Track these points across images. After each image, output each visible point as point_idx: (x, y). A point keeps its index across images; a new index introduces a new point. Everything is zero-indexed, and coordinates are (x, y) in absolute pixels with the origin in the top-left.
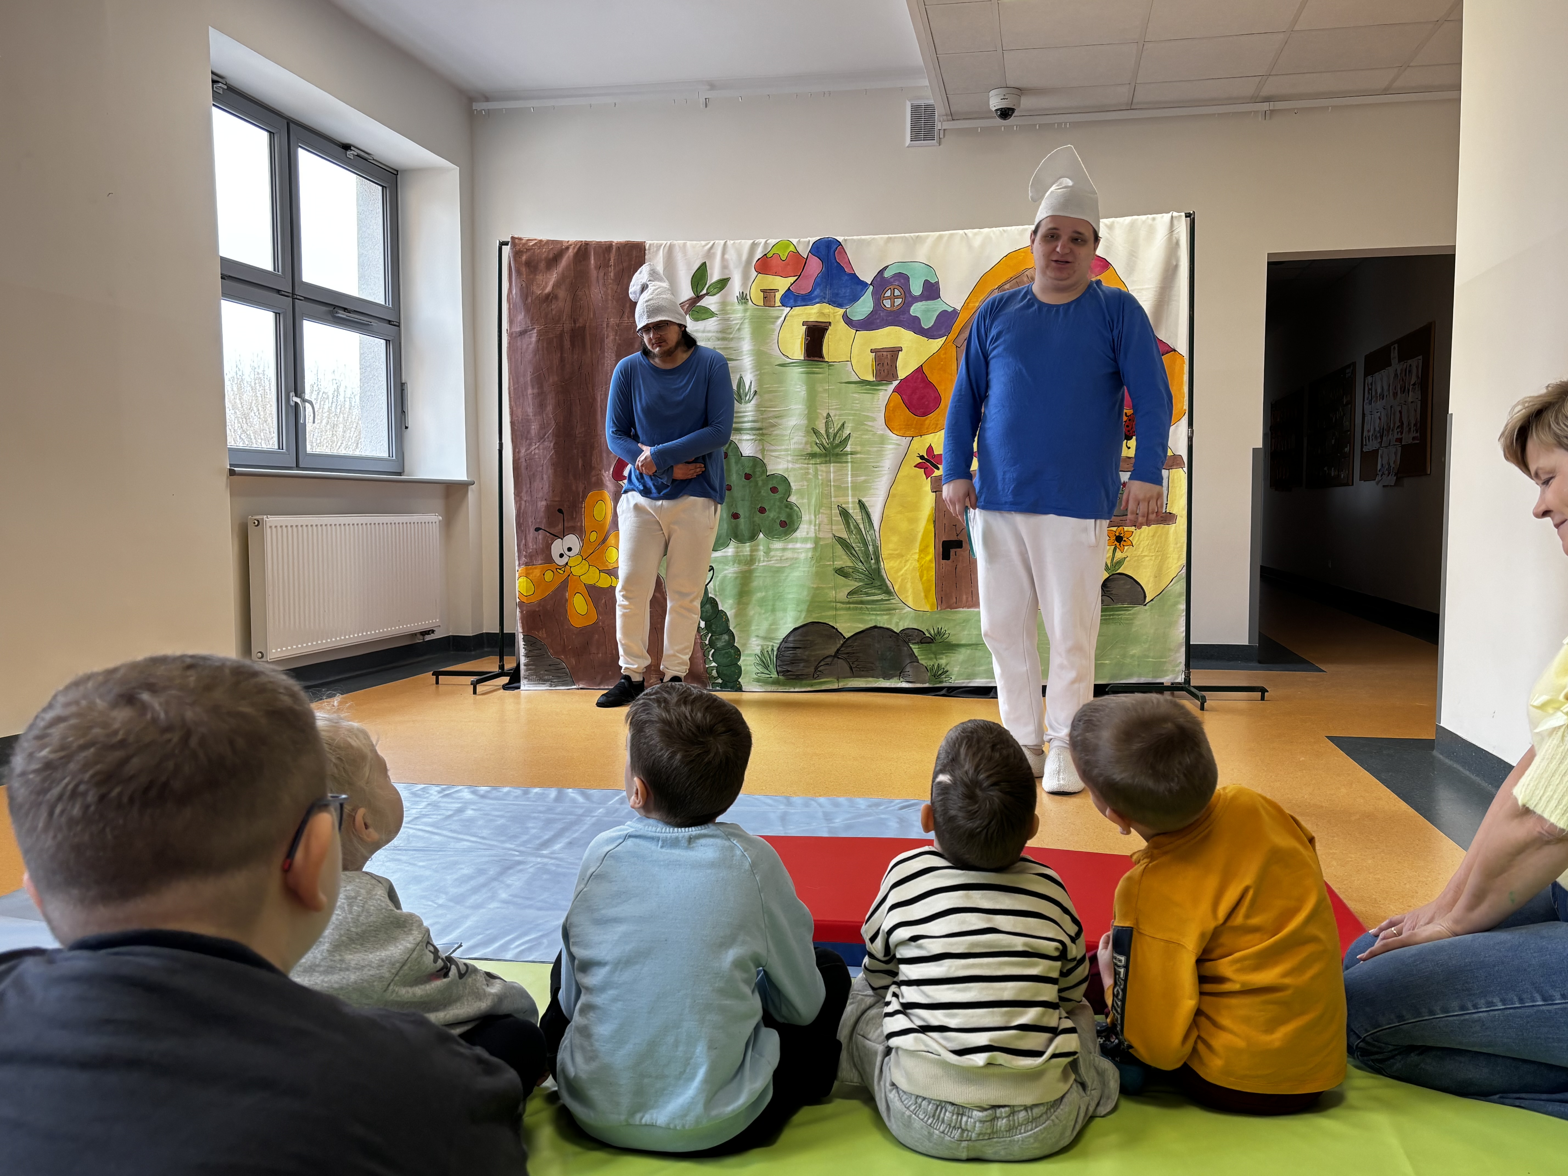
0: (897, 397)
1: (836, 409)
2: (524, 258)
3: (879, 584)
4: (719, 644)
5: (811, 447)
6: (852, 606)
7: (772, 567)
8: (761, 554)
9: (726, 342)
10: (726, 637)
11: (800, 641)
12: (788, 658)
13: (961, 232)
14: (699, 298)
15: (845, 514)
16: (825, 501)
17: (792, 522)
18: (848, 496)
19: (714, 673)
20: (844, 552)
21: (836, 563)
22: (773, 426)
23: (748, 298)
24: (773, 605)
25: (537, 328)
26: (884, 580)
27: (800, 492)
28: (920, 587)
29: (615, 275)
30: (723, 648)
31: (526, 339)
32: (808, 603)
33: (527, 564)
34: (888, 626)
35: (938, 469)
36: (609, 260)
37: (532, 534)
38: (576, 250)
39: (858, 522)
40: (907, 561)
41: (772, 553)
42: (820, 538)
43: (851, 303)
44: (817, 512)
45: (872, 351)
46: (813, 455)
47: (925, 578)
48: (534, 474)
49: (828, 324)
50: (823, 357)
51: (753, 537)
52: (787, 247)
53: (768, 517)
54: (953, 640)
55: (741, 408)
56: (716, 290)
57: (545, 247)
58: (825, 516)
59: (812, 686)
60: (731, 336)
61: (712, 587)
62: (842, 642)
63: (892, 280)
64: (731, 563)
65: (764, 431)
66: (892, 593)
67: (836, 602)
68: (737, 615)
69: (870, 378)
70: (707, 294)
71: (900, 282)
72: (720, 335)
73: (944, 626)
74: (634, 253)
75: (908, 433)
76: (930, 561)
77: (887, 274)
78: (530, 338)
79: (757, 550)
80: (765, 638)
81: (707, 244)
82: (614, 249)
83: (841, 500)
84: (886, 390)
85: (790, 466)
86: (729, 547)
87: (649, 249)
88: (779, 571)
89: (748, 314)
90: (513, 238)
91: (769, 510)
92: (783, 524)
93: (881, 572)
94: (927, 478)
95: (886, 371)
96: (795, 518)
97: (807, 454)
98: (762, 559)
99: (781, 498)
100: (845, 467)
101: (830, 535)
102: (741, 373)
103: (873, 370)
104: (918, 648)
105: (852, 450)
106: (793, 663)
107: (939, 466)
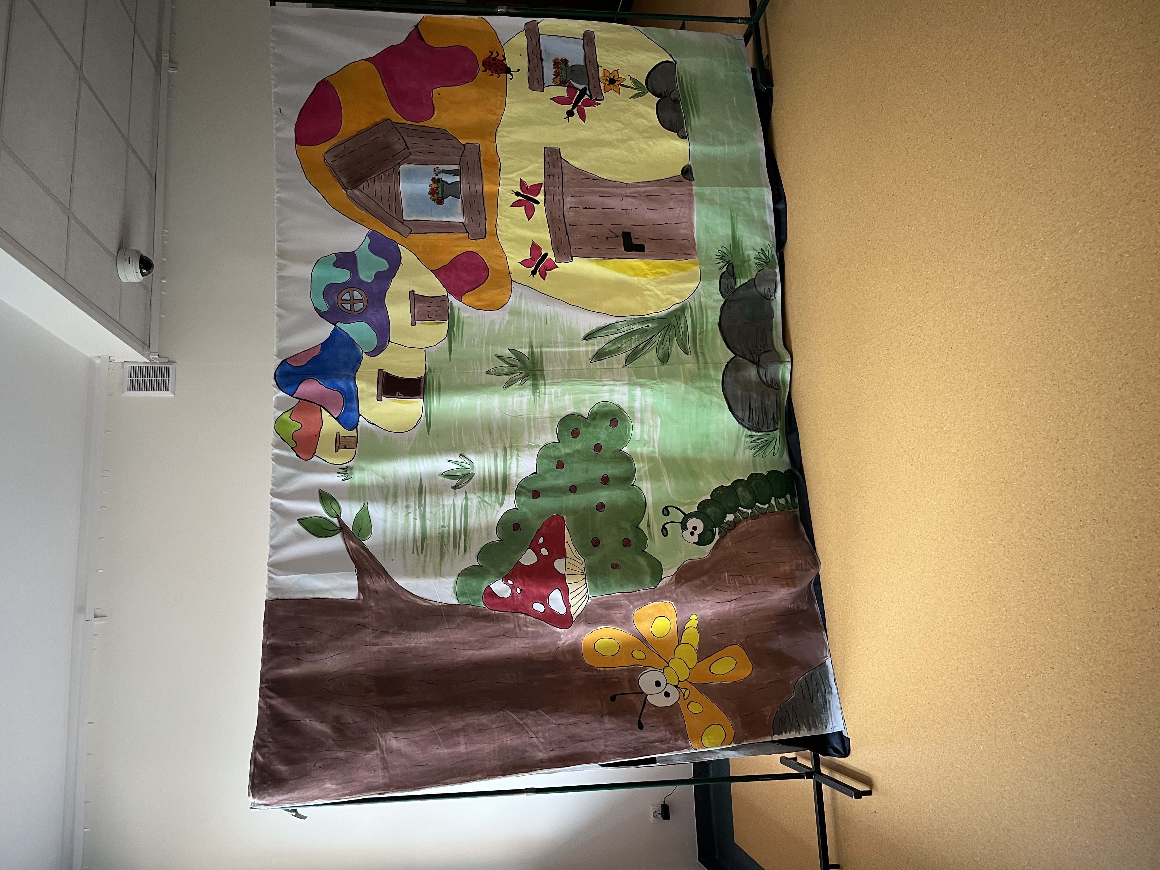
0: (465, 297)
1: (481, 363)
3: (674, 318)
4: (750, 496)
5: (526, 389)
6: (699, 351)
7: (660, 437)
8: (646, 449)
9: (399, 493)
10: (741, 489)
11: (742, 403)
14: (342, 528)
15: (599, 356)
16: (587, 375)
17: (611, 412)
18: (579, 352)
19: (782, 502)
20: (641, 358)
21: (655, 364)
22: (500, 435)
23: (345, 465)
25: (379, 741)
26: (670, 314)
27: (578, 402)
28: (675, 275)
29: (309, 639)
30: (753, 494)
34: (719, 310)
35: (546, 254)
36: (288, 647)
37: (646, 735)
38: (271, 695)
39: (607, 341)
40: (648, 290)
41: (646, 437)
42: (629, 380)
43: (356, 348)
44: (601, 384)
45: (414, 324)
46: (535, 387)
47: (665, 272)
49: (380, 373)
50: (420, 378)
51: (628, 460)
52: (285, 422)
53: (605, 441)
54: (728, 242)
55: (479, 475)
56: (334, 506)
57: (265, 738)
58: (603, 375)
60: (392, 486)
61: (687, 507)
64: (659, 482)
65: (508, 445)
66: (683, 306)
67: (698, 362)
68: (716, 477)
69: (445, 325)
70: (338, 517)
71: (333, 294)
72: (390, 502)
73: (714, 253)
74: (281, 613)
75: (507, 286)
76: (647, 264)
77: (324, 307)
79: (642, 454)
80: (738, 445)
82: (274, 641)
83: (585, 359)
84: (459, 309)
85: (546, 415)
86: (641, 487)
87: (276, 594)
88: (665, 428)
89: (365, 466)
91: (597, 440)
92: (614, 423)
93: (661, 316)
94: (557, 267)
95: (437, 309)
96: (606, 409)
97: (533, 395)
98: (651, 449)
99: (584, 426)
100: (546, 356)
101: (625, 369)
102: (437, 474)
103: (436, 323)
104: (740, 278)
105: (528, 347)
106: (765, 411)
107: (543, 254)
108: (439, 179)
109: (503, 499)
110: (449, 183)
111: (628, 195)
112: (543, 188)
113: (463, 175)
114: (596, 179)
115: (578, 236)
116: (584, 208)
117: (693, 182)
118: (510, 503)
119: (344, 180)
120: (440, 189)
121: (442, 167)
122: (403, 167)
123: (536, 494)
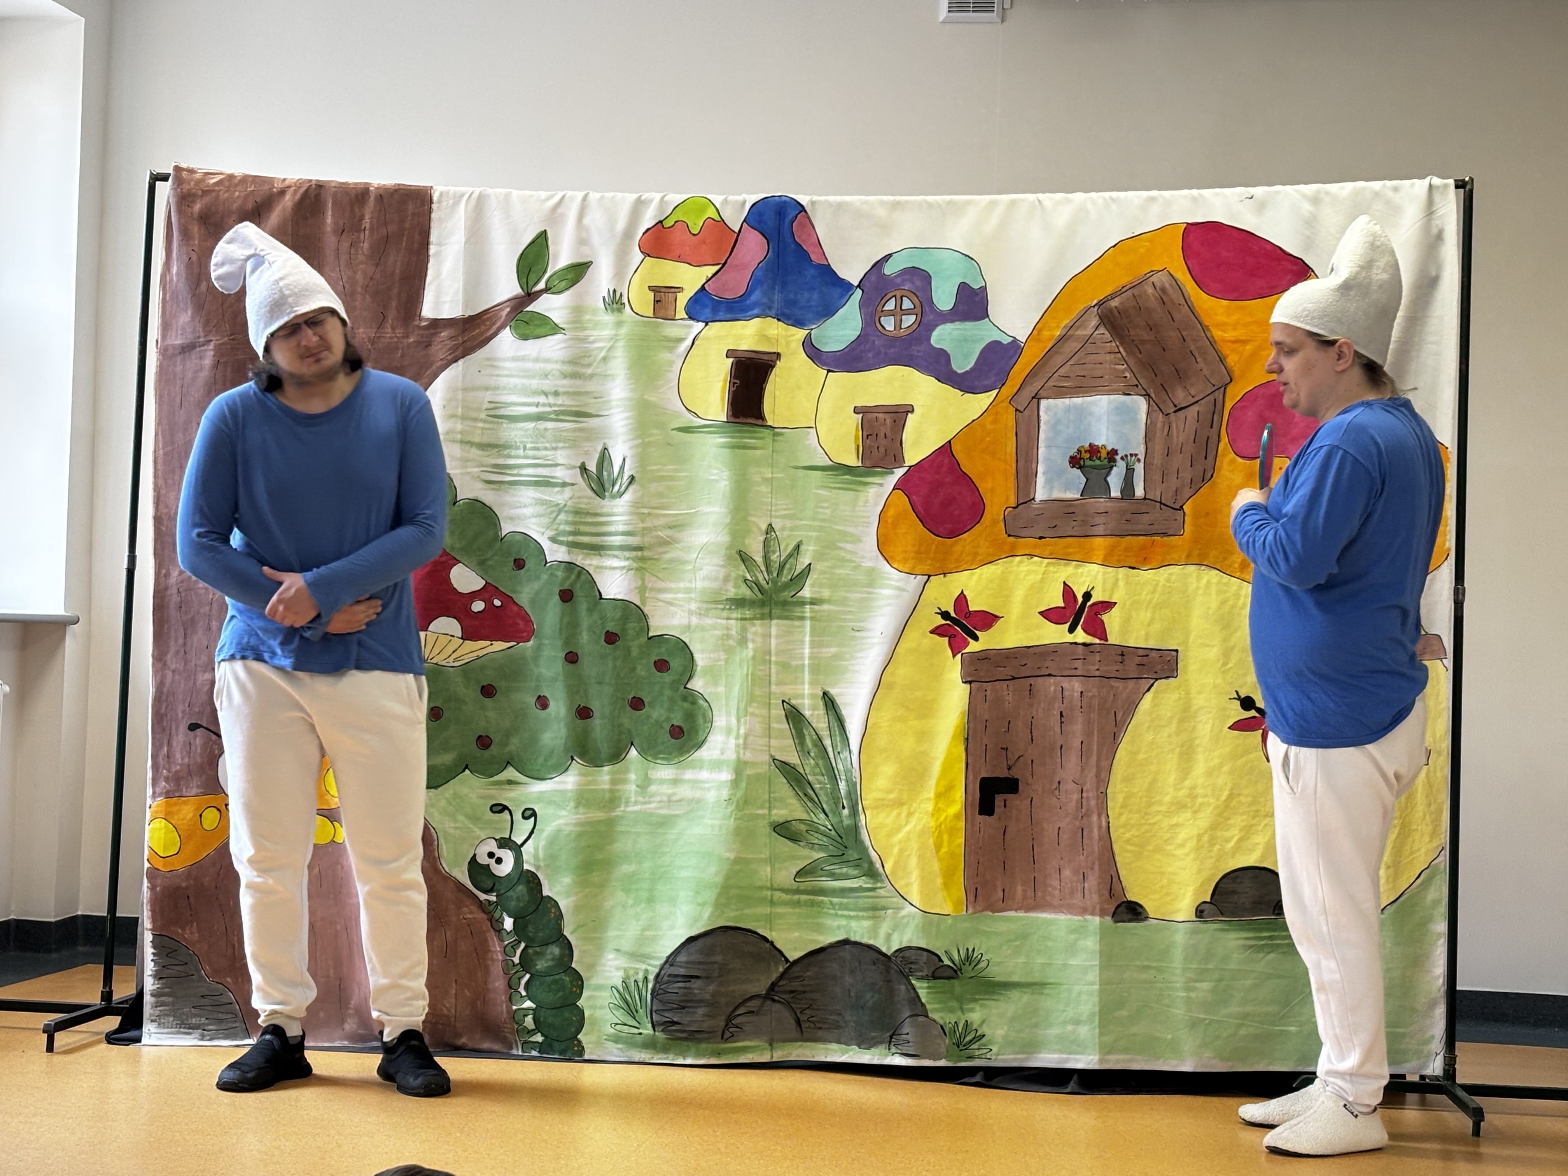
0: (902, 499)
1: (784, 517)
2: (197, 207)
3: (856, 856)
4: (541, 965)
5: (736, 586)
6: (804, 897)
7: (651, 815)
8: (631, 788)
9: (578, 382)
10: (555, 950)
11: (700, 963)
12: (674, 997)
13: (1031, 197)
14: (530, 296)
15: (794, 716)
16: (758, 692)
17: (694, 730)
18: (803, 683)
19: (529, 1022)
20: (792, 793)
21: (774, 812)
22: (666, 543)
23: (625, 300)
24: (651, 890)
25: (215, 340)
26: (865, 850)
27: (712, 673)
28: (936, 866)
29: (371, 247)
30: (547, 973)
31: (192, 362)
32: (717, 890)
33: (168, 795)
34: (871, 942)
35: (976, 638)
36: (362, 218)
37: (181, 735)
38: (298, 196)
39: (821, 733)
40: (910, 814)
41: (653, 788)
42: (746, 763)
43: (819, 320)
44: (741, 713)
45: (856, 410)
46: (739, 603)
47: (944, 849)
48: (193, 620)
49: (775, 357)
50: (763, 418)
51: (617, 755)
52: (703, 209)
53: (648, 717)
54: (997, 973)
55: (603, 507)
56: (563, 284)
57: (239, 188)
58: (757, 719)
59: (719, 1054)
60: (589, 371)
61: (532, 850)
62: (781, 969)
63: (899, 280)
64: (572, 804)
65: (646, 553)
66: (880, 875)
67: (772, 889)
68: (577, 909)
69: (852, 460)
70: (547, 290)
71: (913, 283)
72: (567, 368)
73: (981, 946)
74: (411, 207)
75: (920, 568)
76: (956, 817)
77: (889, 269)
78: (201, 358)
79: (625, 781)
80: (634, 956)
81: (549, 198)
82: (372, 199)
83: (788, 691)
84: (881, 485)
85: (695, 620)
86: (569, 772)
87: (439, 202)
88: (665, 822)
89: (623, 331)
90: (177, 169)
91: (649, 703)
92: (677, 732)
93: (860, 833)
94: (954, 656)
95: (882, 450)
96: (700, 721)
97: (727, 600)
98: (633, 799)
99: (674, 681)
100: (798, 627)
101: (766, 758)
102: (606, 441)
103: (858, 446)
104: (929, 988)
105: (814, 596)
106: (684, 1008)
107: (977, 633)
108: (1115, 461)
109: (561, 543)
110: (1108, 479)
111: (1084, 795)
112: (1097, 641)
113: (1123, 504)
114: (1113, 739)
115: (1010, 698)
116: (1061, 712)
117: (1108, 919)
118: (556, 553)
119: (1115, 303)
120: (1098, 462)
121: (1139, 468)
122: (1141, 404)
123: (566, 596)
